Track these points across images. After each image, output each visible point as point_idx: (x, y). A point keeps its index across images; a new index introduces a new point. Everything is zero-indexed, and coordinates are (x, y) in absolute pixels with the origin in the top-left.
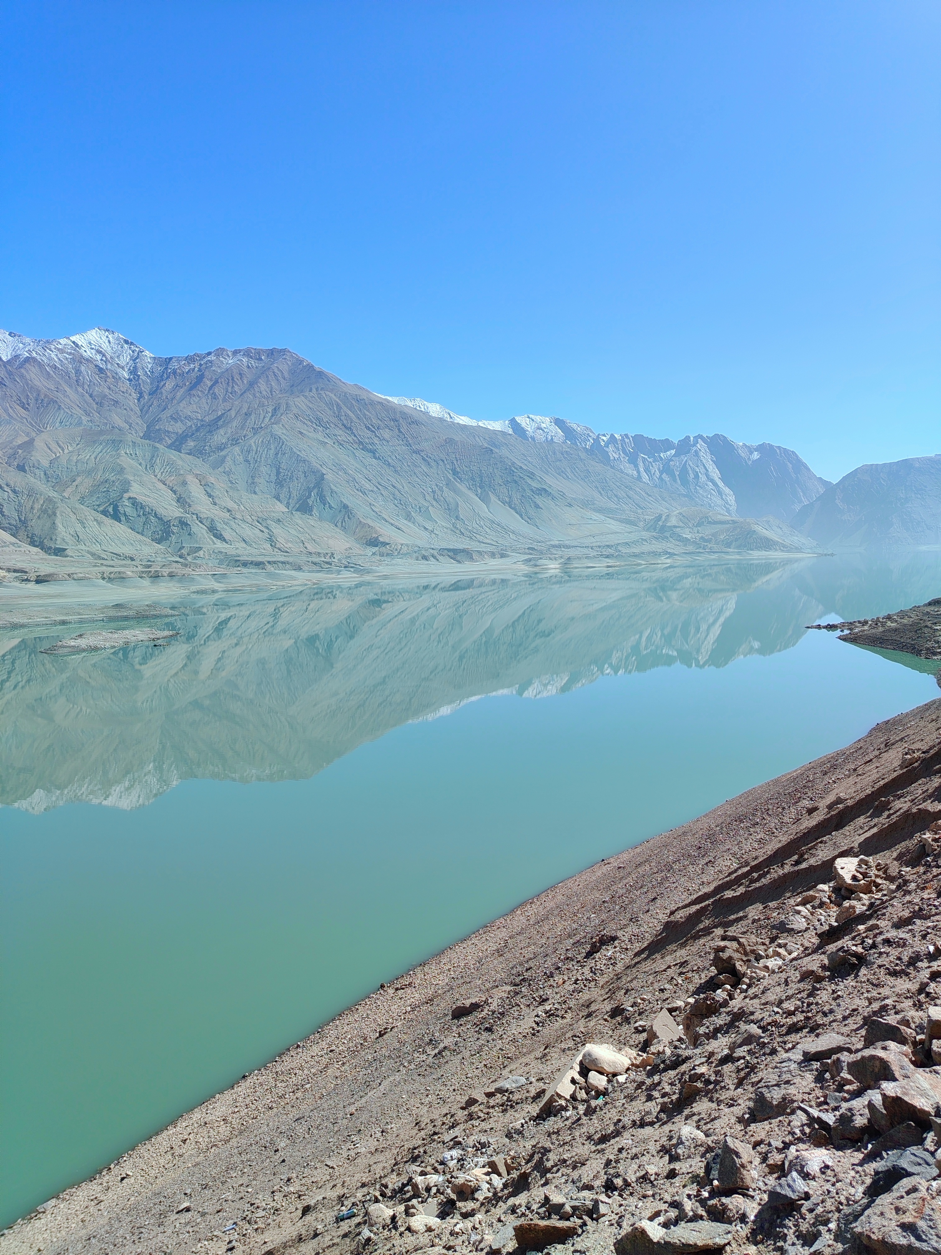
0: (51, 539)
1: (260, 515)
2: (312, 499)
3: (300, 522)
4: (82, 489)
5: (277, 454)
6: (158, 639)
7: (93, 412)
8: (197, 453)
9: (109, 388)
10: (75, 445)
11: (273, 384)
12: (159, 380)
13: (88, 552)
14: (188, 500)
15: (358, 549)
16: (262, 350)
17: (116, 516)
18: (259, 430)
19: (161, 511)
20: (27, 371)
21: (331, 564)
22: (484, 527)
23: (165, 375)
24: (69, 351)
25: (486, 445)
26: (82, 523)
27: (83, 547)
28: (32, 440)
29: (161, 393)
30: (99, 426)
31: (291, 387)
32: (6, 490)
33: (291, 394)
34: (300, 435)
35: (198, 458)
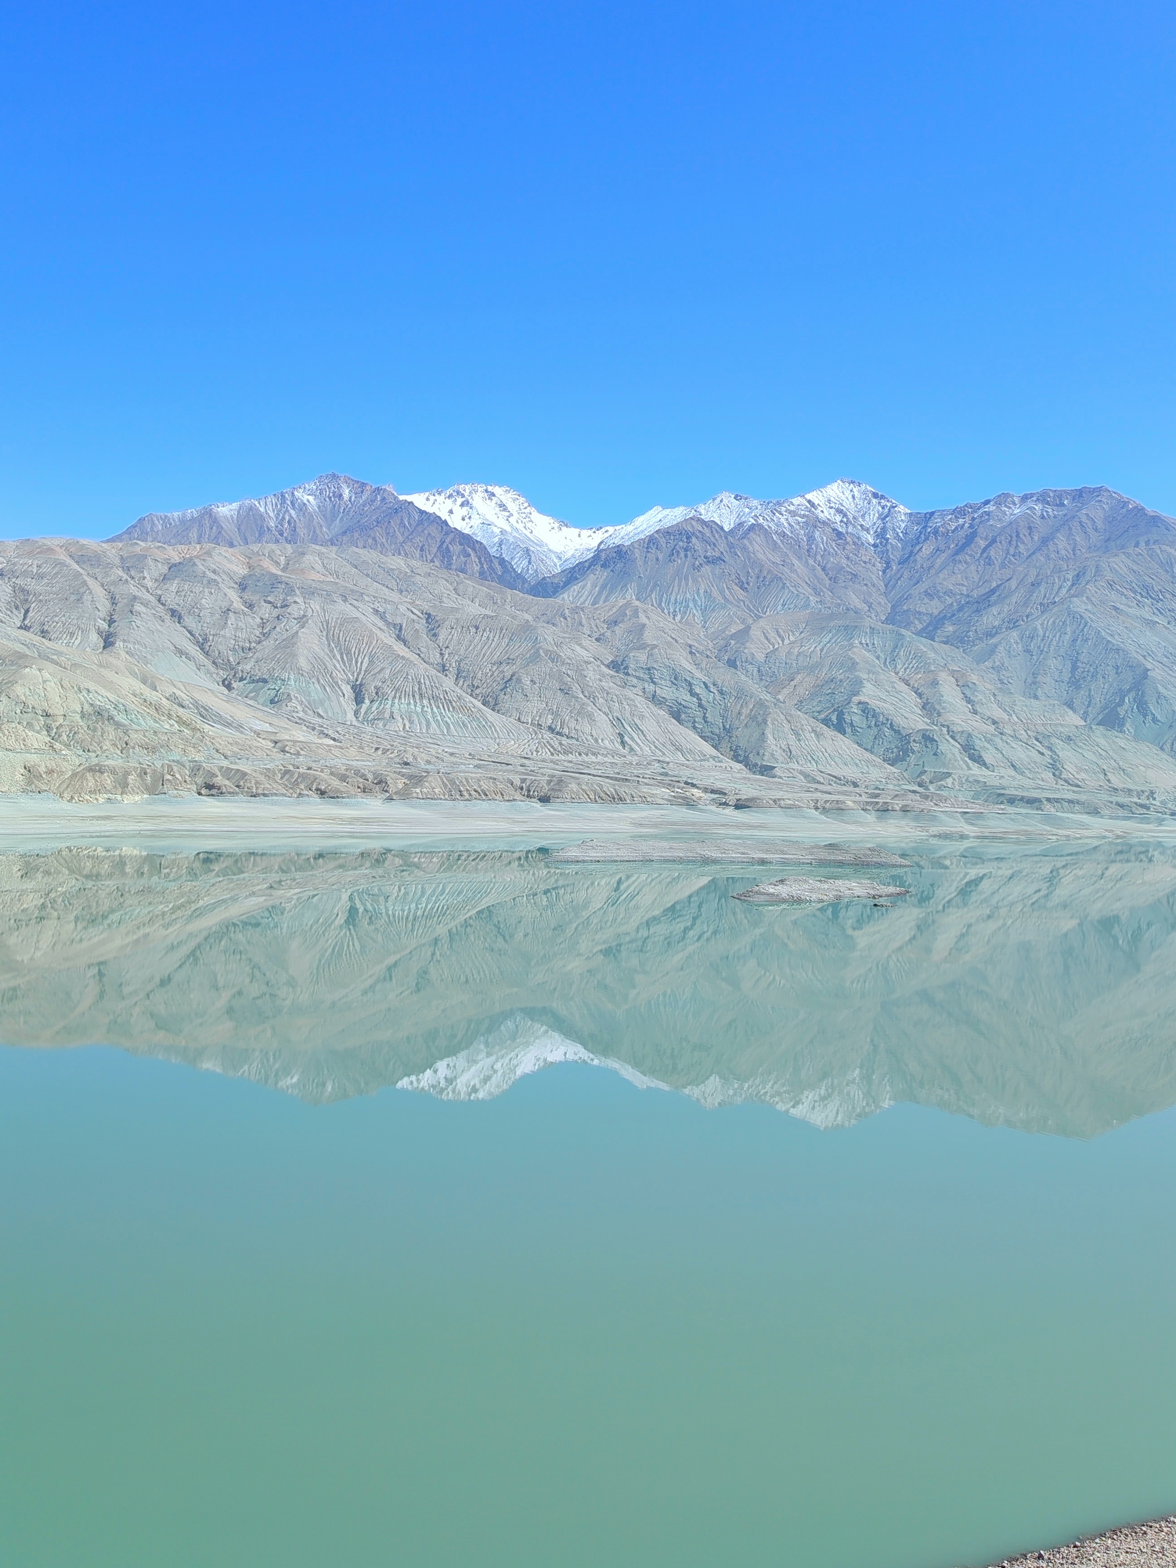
0: (758, 754)
1: (1041, 729)
2: (1125, 707)
3: (1102, 741)
4: (801, 690)
5: (1075, 641)
6: (880, 896)
7: (825, 590)
8: (958, 641)
9: (848, 558)
10: (797, 634)
11: (1078, 539)
12: (913, 543)
13: (801, 772)
14: (937, 707)
16: (1065, 491)
17: (840, 727)
18: (1051, 607)
19: (899, 721)
20: (751, 543)
21: (1148, 809)
23: (923, 536)
24: (803, 513)
26: (797, 734)
27: (796, 766)
28: (748, 629)
29: (915, 561)
30: (829, 608)
31: (1106, 542)
32: (712, 690)
33: (1104, 553)
34: (1113, 612)
35: (957, 648)
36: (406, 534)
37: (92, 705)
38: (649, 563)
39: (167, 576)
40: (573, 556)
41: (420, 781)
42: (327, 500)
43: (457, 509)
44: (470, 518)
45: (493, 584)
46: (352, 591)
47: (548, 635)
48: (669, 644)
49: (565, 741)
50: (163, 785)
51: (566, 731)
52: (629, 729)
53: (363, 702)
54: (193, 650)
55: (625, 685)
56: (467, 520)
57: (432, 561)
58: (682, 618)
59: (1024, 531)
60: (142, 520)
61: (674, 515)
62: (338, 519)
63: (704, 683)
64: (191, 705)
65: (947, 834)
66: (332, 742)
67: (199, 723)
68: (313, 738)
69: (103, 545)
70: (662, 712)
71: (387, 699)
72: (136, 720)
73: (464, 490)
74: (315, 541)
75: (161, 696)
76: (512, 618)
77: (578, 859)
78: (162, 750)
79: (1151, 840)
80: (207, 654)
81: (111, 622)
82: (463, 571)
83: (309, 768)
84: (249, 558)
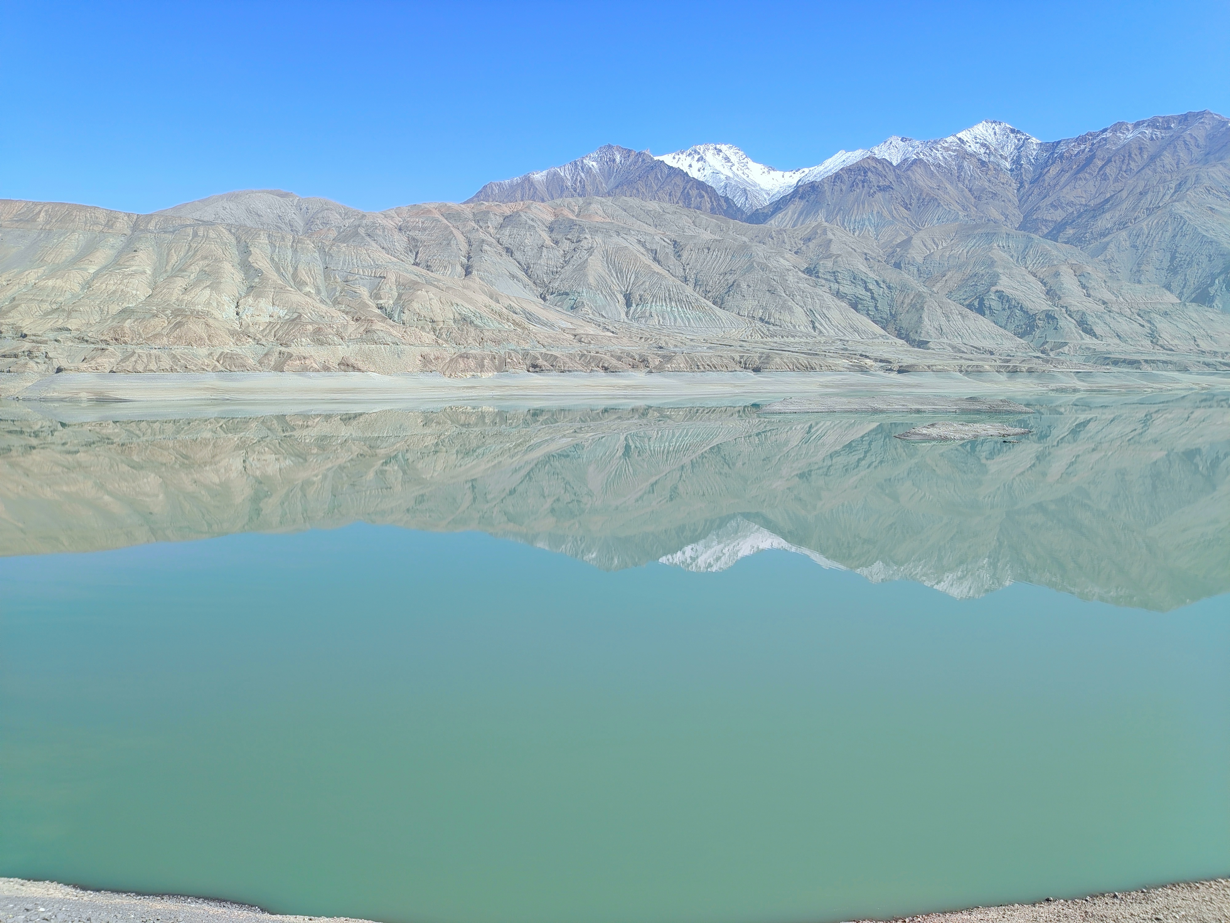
0: (917, 332)
1: (1143, 307)
2: (1215, 287)
3: (1194, 315)
4: (950, 284)
5: (1174, 236)
6: (1009, 435)
7: (971, 206)
8: (1077, 241)
9: (989, 181)
10: (949, 241)
11: (1181, 155)
12: (1042, 166)
13: (950, 345)
14: (1058, 292)
16: (1172, 117)
17: (981, 311)
18: (1155, 211)
19: (1028, 304)
20: (913, 174)
23: (1050, 161)
24: (954, 148)
26: (947, 317)
27: (945, 340)
28: (910, 239)
29: (1044, 180)
30: (974, 220)
31: (1206, 155)
32: (882, 286)
33: (1204, 164)
34: (1210, 212)
35: (1076, 246)
36: (659, 185)
37: (460, 314)
38: (835, 193)
39: (503, 225)
40: (778, 192)
41: (670, 359)
42: (605, 164)
43: (694, 163)
44: (704, 169)
45: (720, 216)
46: (623, 228)
47: (760, 251)
48: (850, 254)
49: (771, 328)
50: (505, 365)
51: (772, 320)
52: (819, 317)
53: (631, 306)
54: (521, 275)
55: (816, 285)
56: (702, 171)
57: (677, 203)
58: (860, 233)
59: (1135, 152)
60: (485, 187)
61: (854, 156)
62: (613, 177)
63: (876, 281)
64: (521, 312)
65: (1063, 389)
66: (611, 334)
67: (526, 324)
68: (599, 332)
69: (462, 206)
70: (844, 304)
71: (647, 303)
72: (487, 323)
73: (700, 149)
74: (597, 194)
75: (502, 307)
76: (734, 240)
77: (780, 411)
78: (504, 343)
80: (530, 277)
81: (469, 258)
82: (699, 208)
83: (597, 353)
84: (555, 209)
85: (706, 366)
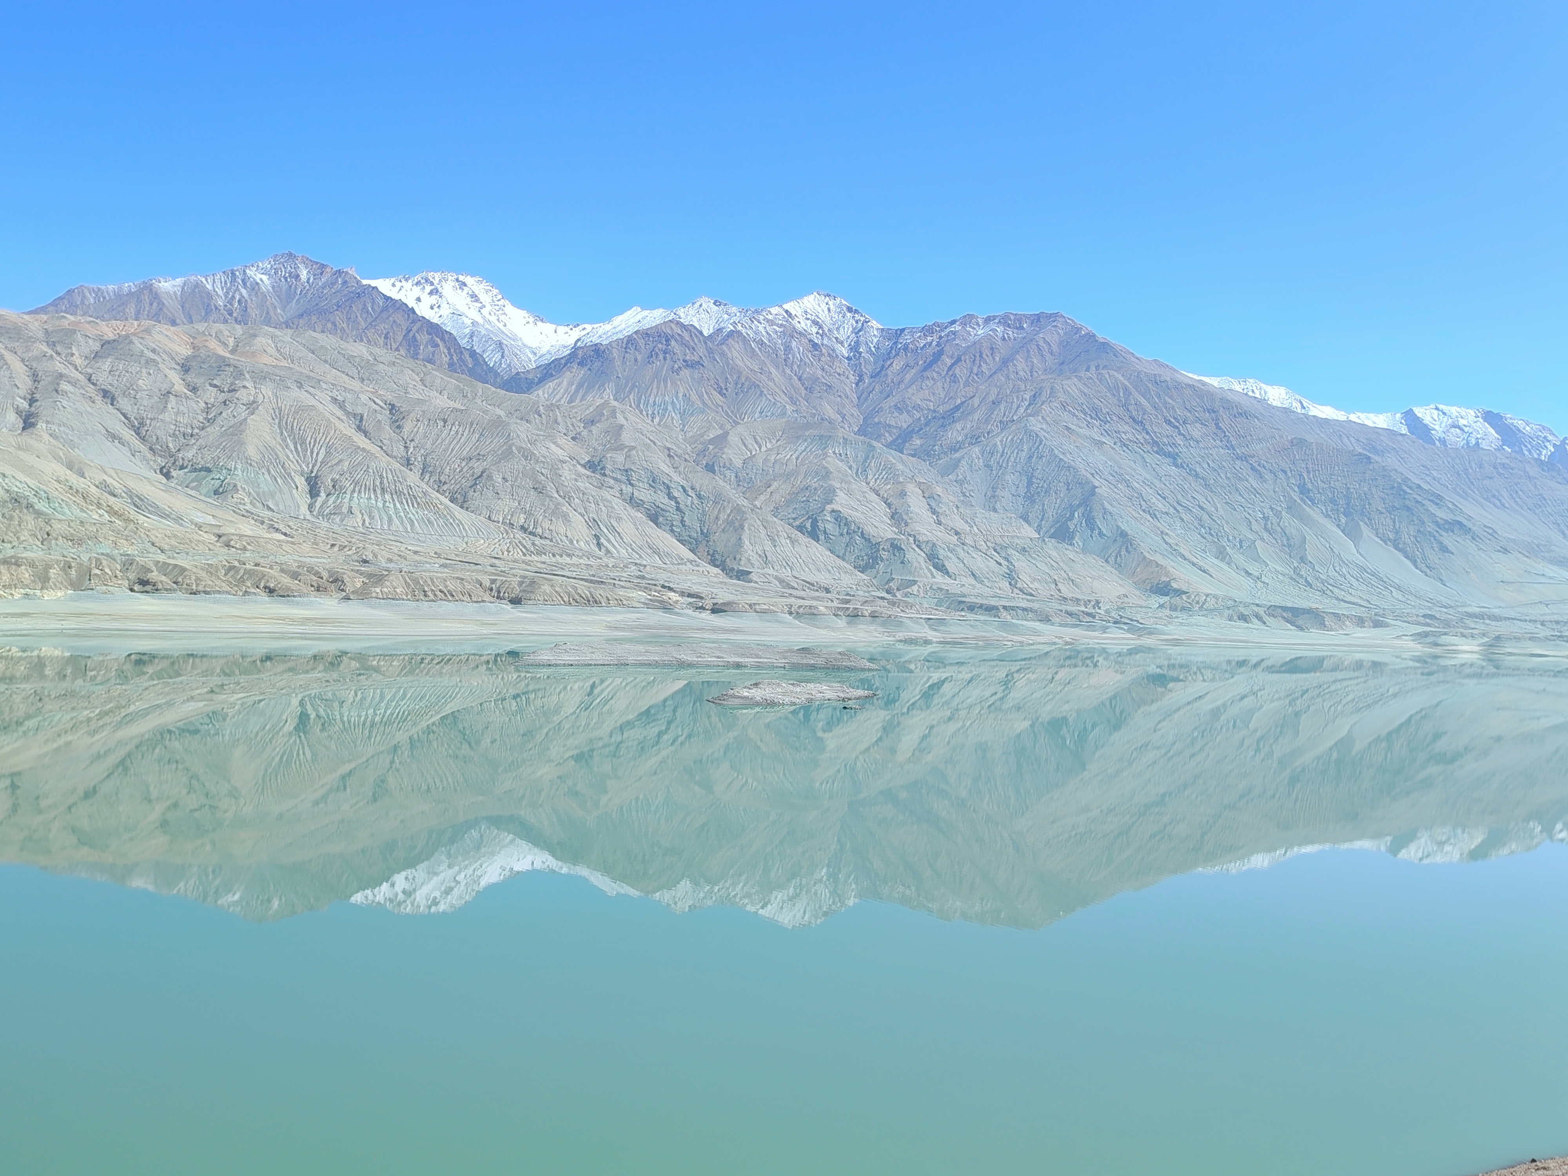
0: (735, 559)
1: (999, 540)
2: (1075, 521)
3: (1054, 553)
4: (777, 497)
5: (1030, 457)
6: (850, 699)
7: (801, 399)
8: (925, 454)
9: (823, 369)
10: (774, 442)
11: (1035, 361)
12: (884, 358)
13: (776, 578)
14: (905, 517)
15: (1136, 597)
16: (1024, 315)
17: (814, 535)
18: (1010, 424)
19: (869, 530)
20: (729, 349)
21: (1094, 617)
22: (1348, 576)
23: (893, 351)
24: (780, 322)
25: (1360, 450)
26: (773, 540)
27: (771, 571)
28: (724, 436)
29: (887, 375)
30: (805, 417)
31: (1060, 365)
32: (690, 494)
33: (1059, 375)
34: (1066, 432)
35: (924, 461)
36: (369, 320)
37: (8, 491)
38: (628, 363)
39: (99, 354)
40: (549, 352)
41: (380, 580)
42: (283, 280)
43: (425, 297)
44: (439, 307)
45: (463, 376)
46: (308, 377)
47: (521, 432)
48: (648, 447)
49: (538, 541)
50: (90, 580)
51: (539, 531)
52: (605, 530)
53: (318, 495)
54: (128, 434)
55: (601, 485)
56: (436, 309)
57: (397, 349)
58: (661, 421)
59: (986, 352)
60: (70, 292)
61: (654, 317)
62: (295, 301)
63: (682, 487)
64: (123, 494)
65: (912, 639)
66: (283, 537)
67: (133, 513)
68: (263, 532)
69: (25, 316)
70: (639, 515)
71: (345, 492)
72: (59, 509)
73: (434, 278)
74: (268, 322)
75: (89, 484)
76: (483, 412)
77: (549, 663)
78: (90, 542)
79: (1096, 646)
80: (143, 439)
81: (32, 401)
82: (430, 361)
83: (257, 565)
84: (194, 338)
85: (438, 593)
